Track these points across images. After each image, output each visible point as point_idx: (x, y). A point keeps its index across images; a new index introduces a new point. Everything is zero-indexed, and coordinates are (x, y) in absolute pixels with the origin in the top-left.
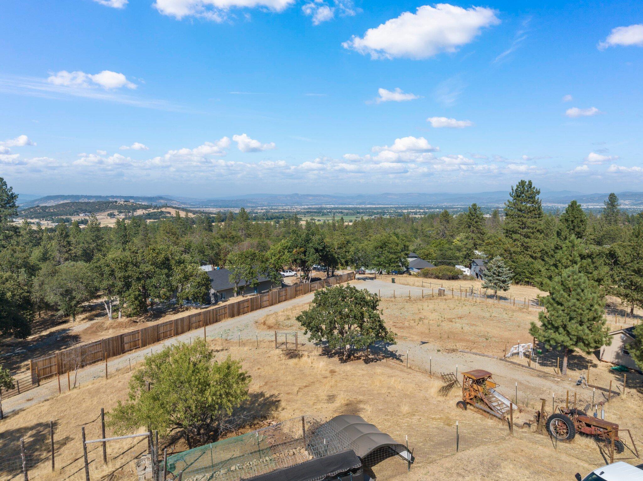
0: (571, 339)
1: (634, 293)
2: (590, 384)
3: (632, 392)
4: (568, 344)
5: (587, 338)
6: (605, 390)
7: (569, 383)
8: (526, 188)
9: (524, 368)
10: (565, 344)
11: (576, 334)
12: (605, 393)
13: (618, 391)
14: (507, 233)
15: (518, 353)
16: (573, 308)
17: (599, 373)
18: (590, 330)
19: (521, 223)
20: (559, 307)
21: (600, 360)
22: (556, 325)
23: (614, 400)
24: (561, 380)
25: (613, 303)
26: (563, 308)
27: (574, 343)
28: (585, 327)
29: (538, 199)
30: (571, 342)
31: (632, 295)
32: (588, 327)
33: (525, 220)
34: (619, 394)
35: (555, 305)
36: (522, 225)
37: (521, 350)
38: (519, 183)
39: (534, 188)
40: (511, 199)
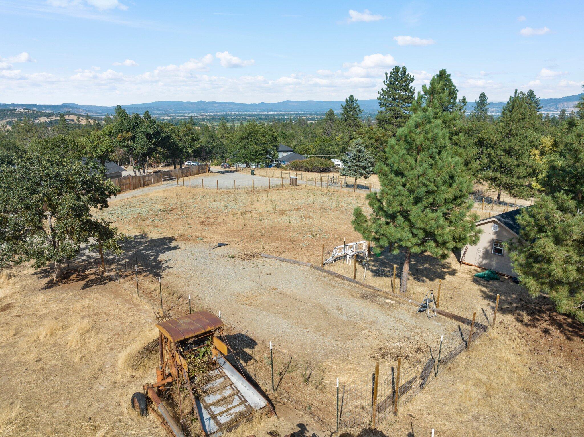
0: (414, 235)
1: (503, 176)
2: (440, 308)
3: (505, 322)
4: (409, 244)
5: (440, 232)
6: (463, 320)
7: (408, 307)
8: (400, 75)
9: (345, 282)
10: (404, 244)
11: (423, 226)
12: (464, 326)
13: (484, 323)
14: (380, 123)
15: (344, 257)
16: (422, 179)
17: (457, 285)
18: (446, 219)
19: (393, 112)
20: (399, 178)
21: (460, 262)
22: (391, 212)
23: (478, 342)
24: (397, 302)
25: (479, 191)
26: (404, 180)
27: (419, 242)
28: (439, 214)
29: (412, 87)
30: (415, 241)
31: (500, 178)
32: (445, 214)
33: (397, 109)
34: (485, 329)
35: (392, 176)
36: (395, 114)
37: (349, 252)
38: (393, 69)
39: (408, 74)
40: (385, 87)
